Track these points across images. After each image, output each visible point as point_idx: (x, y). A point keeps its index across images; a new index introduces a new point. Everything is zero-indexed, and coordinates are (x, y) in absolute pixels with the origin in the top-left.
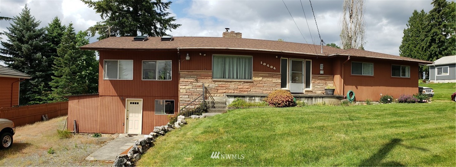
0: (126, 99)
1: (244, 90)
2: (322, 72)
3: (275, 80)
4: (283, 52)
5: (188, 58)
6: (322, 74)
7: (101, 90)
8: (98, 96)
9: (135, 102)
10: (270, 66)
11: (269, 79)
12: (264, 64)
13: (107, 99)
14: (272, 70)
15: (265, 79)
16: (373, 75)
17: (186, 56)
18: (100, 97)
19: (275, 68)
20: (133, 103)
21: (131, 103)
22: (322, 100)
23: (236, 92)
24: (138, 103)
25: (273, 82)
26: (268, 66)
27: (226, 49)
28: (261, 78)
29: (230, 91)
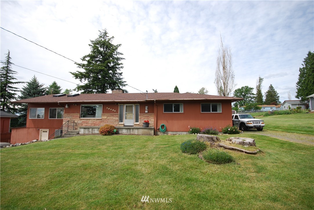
0: (40, 129)
1: (97, 124)
2: (146, 112)
3: (114, 118)
4: (114, 101)
5: (66, 107)
6: (147, 113)
7: (27, 125)
8: (26, 127)
9: (45, 131)
10: (112, 110)
11: (111, 118)
12: (109, 109)
13: (31, 130)
14: (114, 112)
15: (109, 118)
16: (183, 112)
17: (66, 105)
18: (27, 129)
19: (115, 111)
20: (44, 132)
21: (43, 132)
22: (138, 131)
23: (92, 125)
24: (47, 132)
25: (114, 119)
26: (111, 109)
27: (82, 102)
28: (106, 117)
29: (89, 125)
